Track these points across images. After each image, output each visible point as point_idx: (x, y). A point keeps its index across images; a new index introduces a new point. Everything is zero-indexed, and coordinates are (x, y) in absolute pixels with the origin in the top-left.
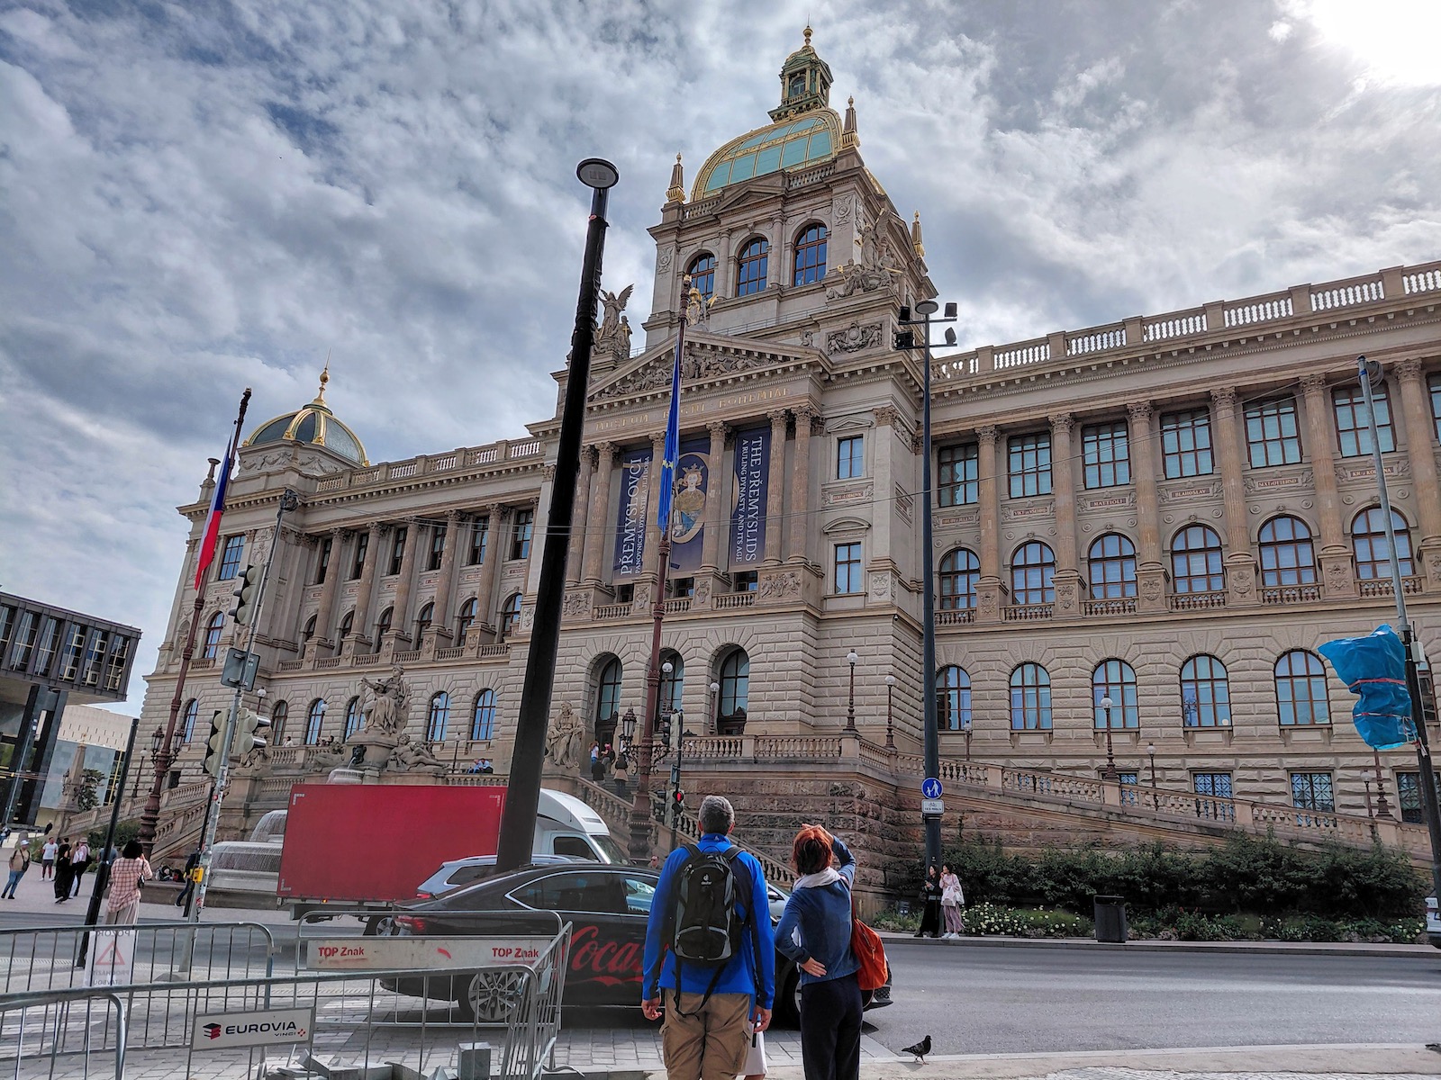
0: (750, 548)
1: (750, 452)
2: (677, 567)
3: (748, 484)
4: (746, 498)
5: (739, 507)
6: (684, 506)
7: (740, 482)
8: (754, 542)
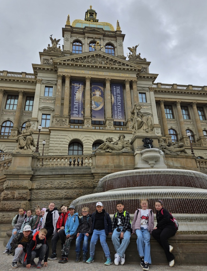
0: (119, 115)
1: (116, 90)
2: (95, 117)
3: (117, 98)
4: (117, 101)
5: (114, 104)
6: (95, 100)
7: (114, 97)
8: (120, 114)
